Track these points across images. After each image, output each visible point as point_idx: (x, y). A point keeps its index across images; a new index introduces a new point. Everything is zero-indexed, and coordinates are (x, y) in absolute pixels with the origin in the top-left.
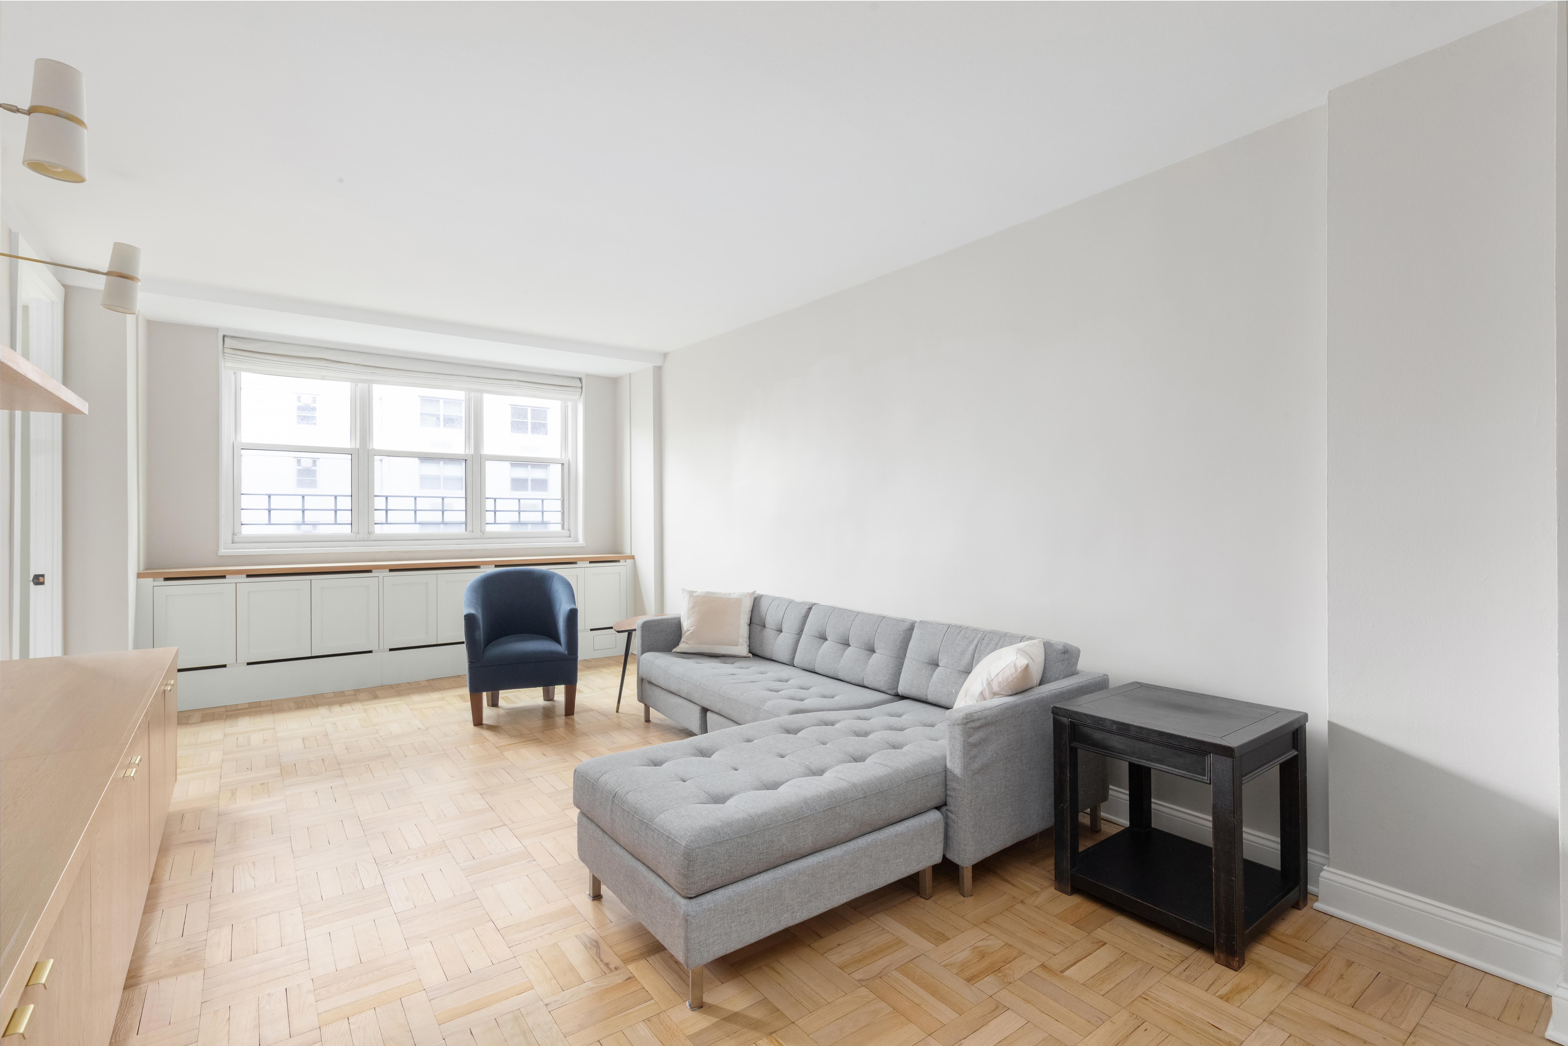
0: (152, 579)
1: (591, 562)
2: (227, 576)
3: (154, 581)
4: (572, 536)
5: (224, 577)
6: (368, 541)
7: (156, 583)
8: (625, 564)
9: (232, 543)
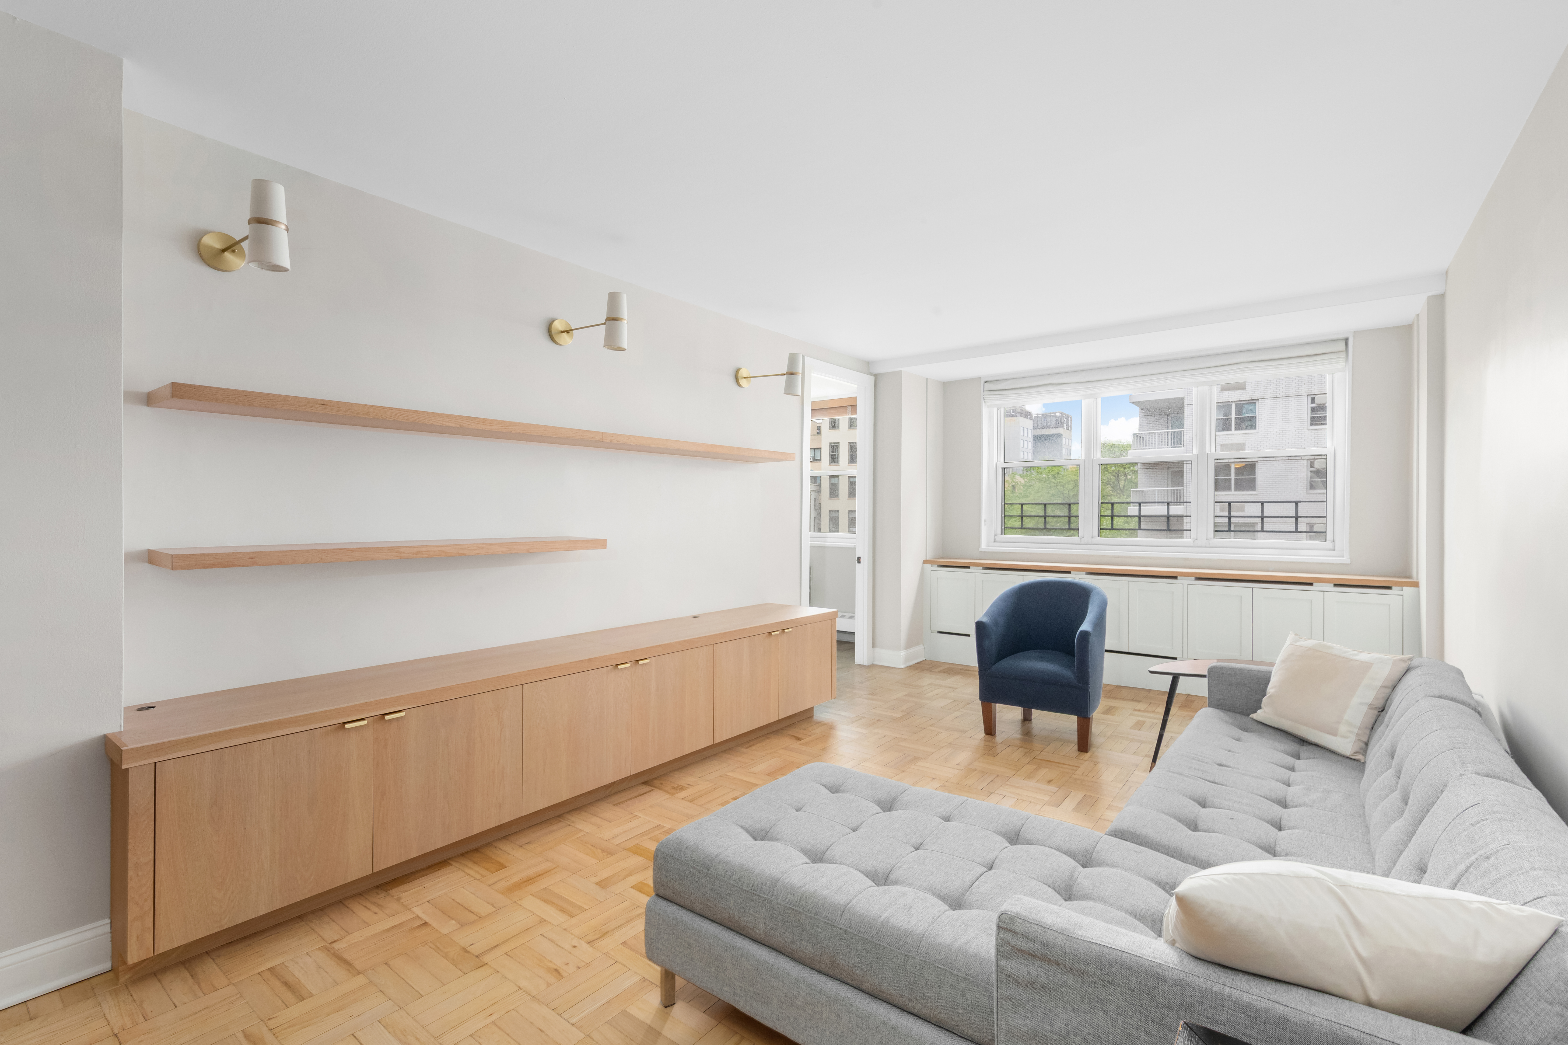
0: (930, 565)
1: (1336, 585)
2: (971, 567)
3: (932, 567)
4: (1336, 549)
5: (968, 567)
6: (1091, 544)
7: (933, 568)
8: (1400, 593)
9: (995, 542)
